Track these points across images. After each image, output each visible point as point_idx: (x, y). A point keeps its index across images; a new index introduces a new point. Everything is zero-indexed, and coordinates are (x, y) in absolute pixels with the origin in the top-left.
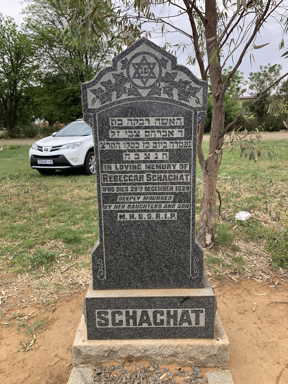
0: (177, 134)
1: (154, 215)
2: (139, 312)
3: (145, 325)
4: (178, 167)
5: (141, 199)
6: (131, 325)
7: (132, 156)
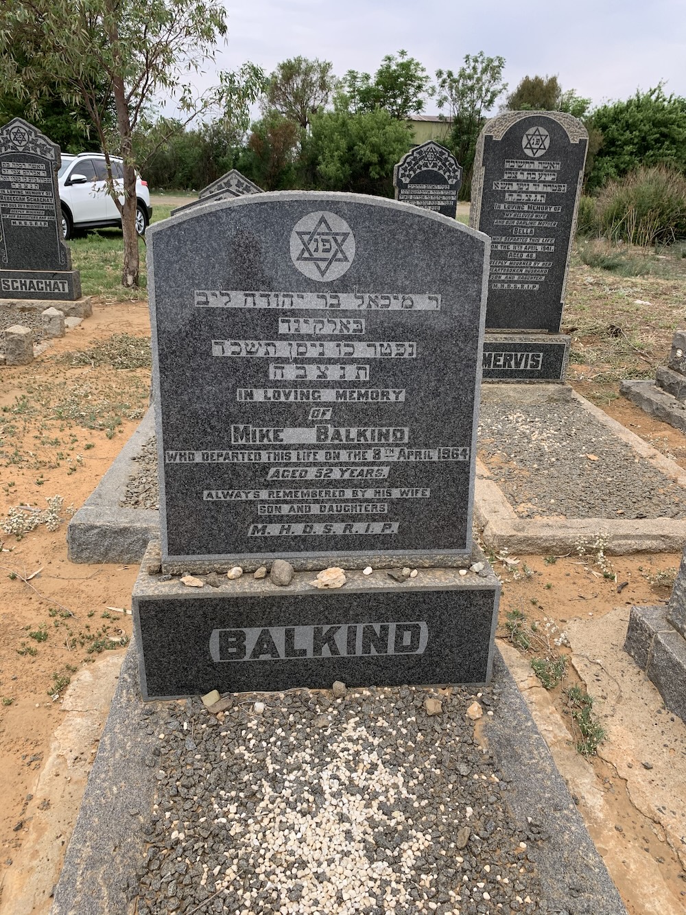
0: (42, 174)
1: (34, 223)
2: (28, 281)
3: (32, 290)
4: (45, 194)
5: (25, 213)
6: (24, 290)
7: (17, 186)
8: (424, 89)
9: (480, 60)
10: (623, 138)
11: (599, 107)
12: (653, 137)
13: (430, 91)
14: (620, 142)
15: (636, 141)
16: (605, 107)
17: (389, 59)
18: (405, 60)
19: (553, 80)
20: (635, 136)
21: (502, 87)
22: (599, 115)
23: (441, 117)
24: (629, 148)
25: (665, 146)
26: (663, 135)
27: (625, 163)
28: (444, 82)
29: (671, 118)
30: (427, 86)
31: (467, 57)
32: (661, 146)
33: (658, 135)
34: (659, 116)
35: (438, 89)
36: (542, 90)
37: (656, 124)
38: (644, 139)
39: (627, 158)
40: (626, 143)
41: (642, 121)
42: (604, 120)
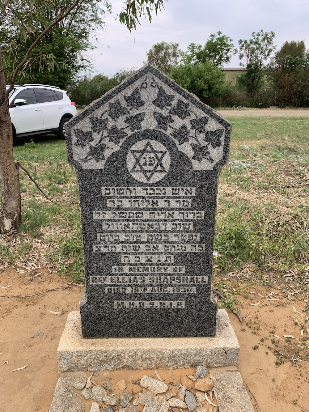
9: (261, 34)
13: (234, 52)
17: (213, 36)
18: (221, 36)
19: (302, 43)
21: (273, 48)
28: (243, 46)
30: (232, 49)
31: (253, 33)
35: (239, 50)
36: (297, 48)
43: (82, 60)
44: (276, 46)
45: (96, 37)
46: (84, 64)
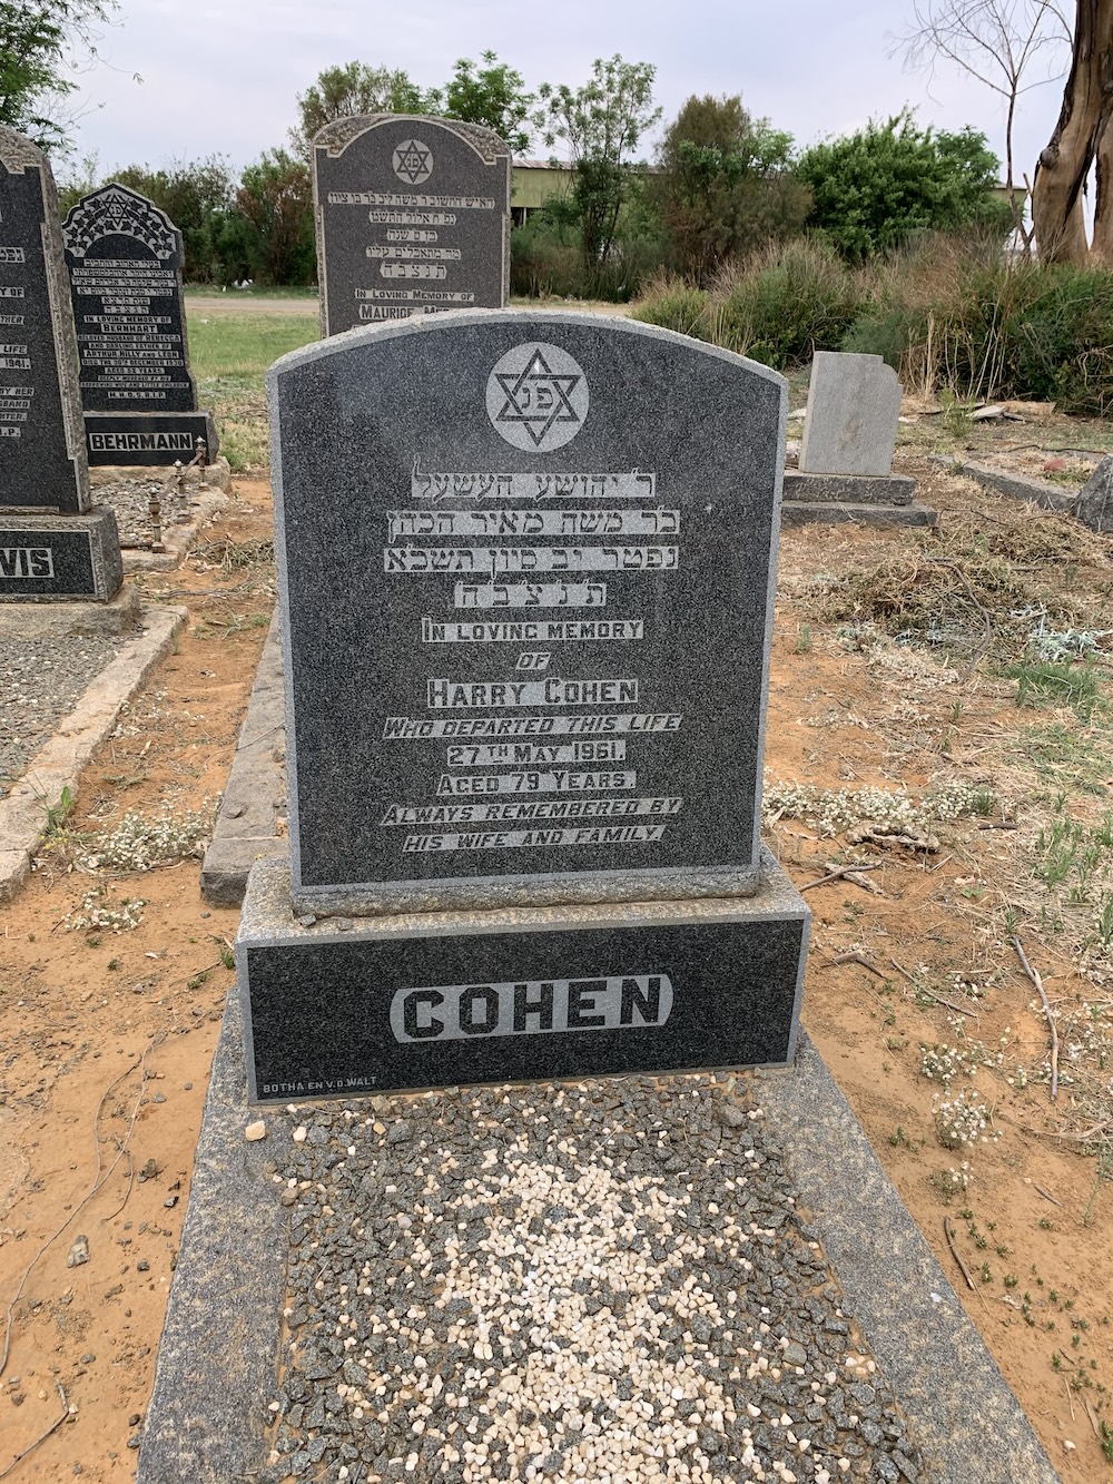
8: (527, 115)
9: (616, 68)
10: (846, 198)
11: (814, 146)
12: (893, 196)
13: (536, 120)
14: (840, 205)
15: (867, 202)
16: (821, 146)
17: (464, 65)
18: (494, 66)
19: (734, 103)
20: (865, 195)
21: (653, 113)
22: (812, 160)
23: (553, 162)
24: (855, 214)
25: (913, 211)
26: (909, 192)
27: (852, 238)
28: (555, 104)
29: (922, 166)
30: (531, 111)
31: (598, 63)
32: (908, 210)
33: (901, 194)
34: (901, 162)
35: (548, 117)
36: (714, 119)
37: (900, 175)
38: (880, 199)
39: (853, 230)
40: (852, 205)
41: (876, 170)
42: (818, 168)
43: (39, 122)
44: (660, 109)
45: (92, 43)
46: (46, 138)
